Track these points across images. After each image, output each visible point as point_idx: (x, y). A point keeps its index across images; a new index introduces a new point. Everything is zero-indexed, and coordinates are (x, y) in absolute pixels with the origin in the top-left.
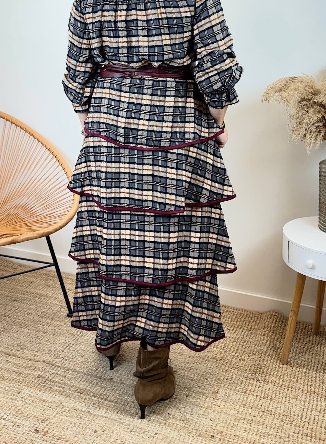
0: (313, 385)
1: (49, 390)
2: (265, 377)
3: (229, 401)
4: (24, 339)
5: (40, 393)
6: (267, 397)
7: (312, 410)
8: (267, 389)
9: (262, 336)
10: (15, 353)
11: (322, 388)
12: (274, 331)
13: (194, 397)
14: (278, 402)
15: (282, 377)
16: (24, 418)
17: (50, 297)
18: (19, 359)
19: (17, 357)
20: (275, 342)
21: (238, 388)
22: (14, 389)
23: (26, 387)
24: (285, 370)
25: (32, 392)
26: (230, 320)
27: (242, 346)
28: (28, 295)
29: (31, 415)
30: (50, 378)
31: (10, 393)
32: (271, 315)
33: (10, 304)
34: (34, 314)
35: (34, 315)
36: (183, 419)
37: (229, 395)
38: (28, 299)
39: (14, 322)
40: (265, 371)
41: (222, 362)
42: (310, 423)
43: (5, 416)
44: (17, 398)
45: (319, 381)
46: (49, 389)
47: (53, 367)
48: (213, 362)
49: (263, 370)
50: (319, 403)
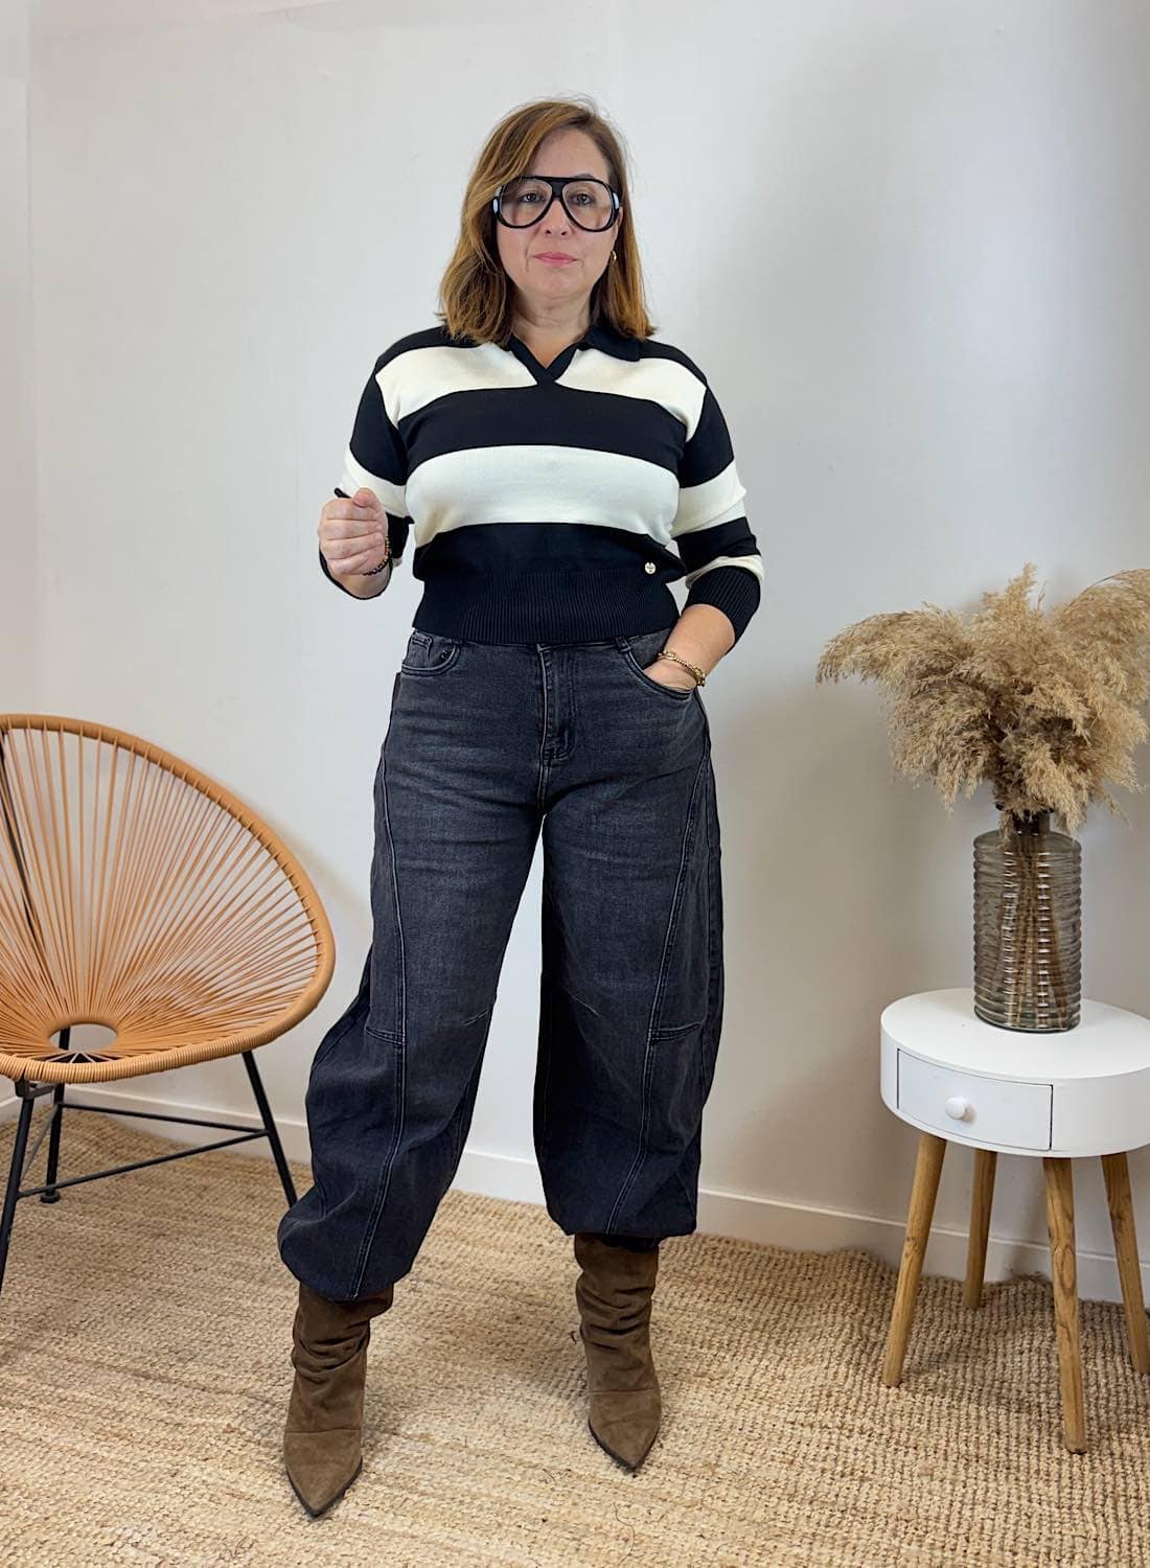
0: (973, 1439)
1: (257, 1467)
2: (843, 1417)
3: (750, 1485)
4: (187, 1335)
5: (231, 1476)
6: (852, 1474)
7: (974, 1504)
8: (851, 1450)
9: (830, 1315)
10: (161, 1372)
11: (997, 1447)
12: (860, 1300)
13: (655, 1477)
14: (882, 1486)
15: (887, 1419)
16: (188, 1544)
17: (256, 1224)
18: (174, 1386)
19: (169, 1382)
20: (864, 1328)
21: (770, 1453)
22: (162, 1465)
23: (194, 1461)
24: (894, 1402)
25: (209, 1474)
26: (741, 1274)
27: (778, 1342)
28: (196, 1221)
29: (206, 1534)
30: (258, 1436)
31: (151, 1475)
32: (853, 1259)
33: (148, 1243)
34: (213, 1268)
35: (213, 1273)
36: (625, 1536)
37: (748, 1470)
38: (196, 1232)
39: (158, 1290)
40: (840, 1402)
41: (726, 1381)
42: (971, 1539)
43: (137, 1537)
44: (169, 1487)
45: (989, 1427)
46: (257, 1464)
47: (267, 1406)
48: (701, 1383)
49: (837, 1401)
50: (992, 1485)
